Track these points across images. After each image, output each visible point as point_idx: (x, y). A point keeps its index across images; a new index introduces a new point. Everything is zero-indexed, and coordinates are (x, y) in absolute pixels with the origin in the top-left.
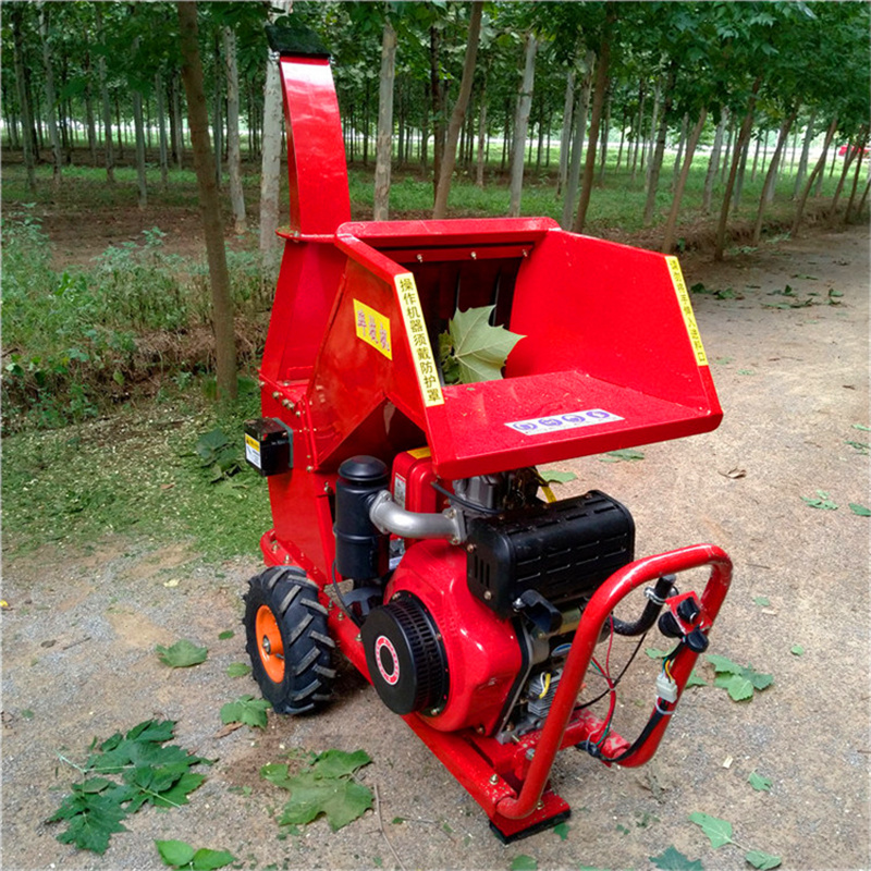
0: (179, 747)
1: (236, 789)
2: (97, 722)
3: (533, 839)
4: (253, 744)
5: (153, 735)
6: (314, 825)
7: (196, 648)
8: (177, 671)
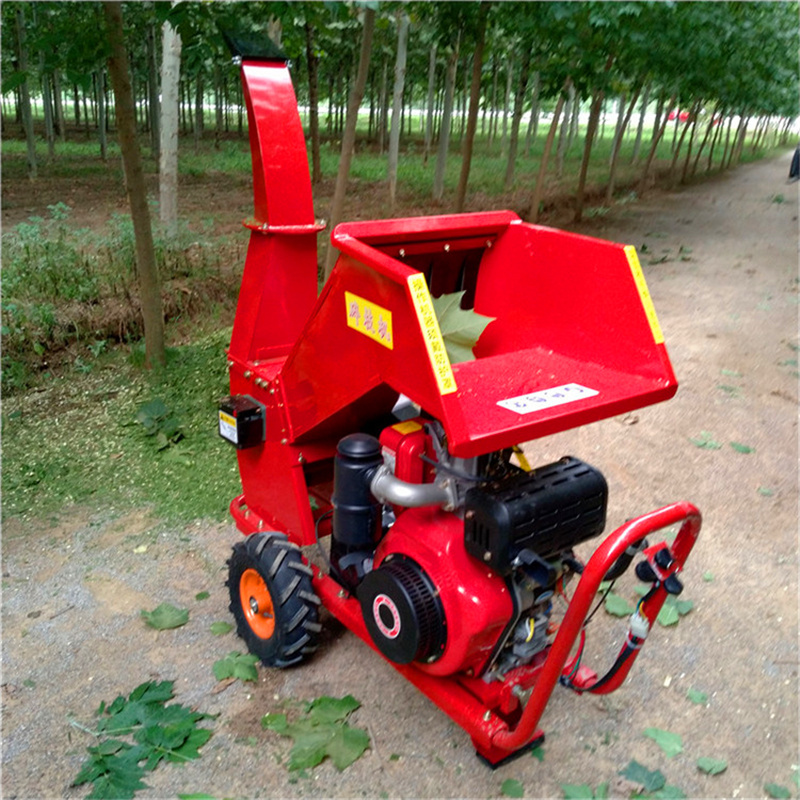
0: (181, 705)
1: (241, 740)
2: (98, 686)
3: (516, 764)
4: (249, 697)
5: (153, 696)
6: (320, 768)
7: (177, 610)
8: (164, 633)
